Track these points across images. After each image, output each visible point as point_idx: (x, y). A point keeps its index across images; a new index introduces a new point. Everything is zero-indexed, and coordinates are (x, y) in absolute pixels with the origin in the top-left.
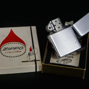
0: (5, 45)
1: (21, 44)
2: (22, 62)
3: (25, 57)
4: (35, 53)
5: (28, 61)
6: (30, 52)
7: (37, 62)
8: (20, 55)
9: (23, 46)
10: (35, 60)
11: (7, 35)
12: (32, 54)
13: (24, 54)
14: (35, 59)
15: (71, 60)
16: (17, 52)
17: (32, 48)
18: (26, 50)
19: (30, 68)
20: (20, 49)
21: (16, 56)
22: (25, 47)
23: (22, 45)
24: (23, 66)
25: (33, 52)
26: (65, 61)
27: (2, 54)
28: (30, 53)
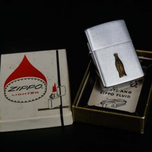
0: (12, 83)
1: (39, 80)
2: (39, 110)
3: (44, 103)
4: (62, 95)
5: (48, 109)
6: (54, 93)
7: (63, 109)
8: (36, 99)
9: (41, 83)
10: (61, 106)
11: (17, 65)
12: (56, 96)
13: (42, 96)
14: (60, 104)
15: (126, 102)
16: (32, 93)
17: (57, 86)
18: (46, 89)
19: (51, 120)
20: (37, 88)
21: (30, 101)
22: (46, 84)
23: (41, 81)
24: (39, 118)
25: (59, 93)
26: (114, 103)
27: (7, 98)
28: (53, 95)
